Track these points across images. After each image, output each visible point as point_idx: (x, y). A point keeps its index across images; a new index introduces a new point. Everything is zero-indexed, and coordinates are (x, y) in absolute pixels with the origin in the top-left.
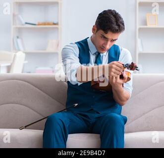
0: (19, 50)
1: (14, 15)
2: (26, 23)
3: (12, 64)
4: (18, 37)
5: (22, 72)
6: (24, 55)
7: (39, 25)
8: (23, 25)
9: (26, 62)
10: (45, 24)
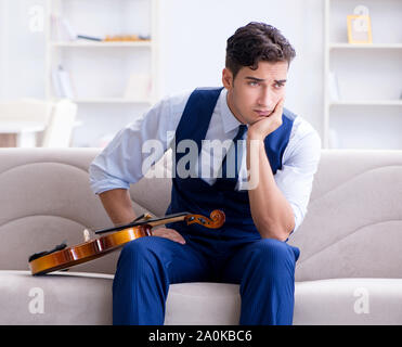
0: (64, 96)
1: (53, 20)
2: (80, 37)
3: (46, 128)
4: (61, 68)
5: (71, 145)
6: (74, 107)
7: (107, 40)
8: (72, 40)
9: (79, 123)
10: (121, 39)
